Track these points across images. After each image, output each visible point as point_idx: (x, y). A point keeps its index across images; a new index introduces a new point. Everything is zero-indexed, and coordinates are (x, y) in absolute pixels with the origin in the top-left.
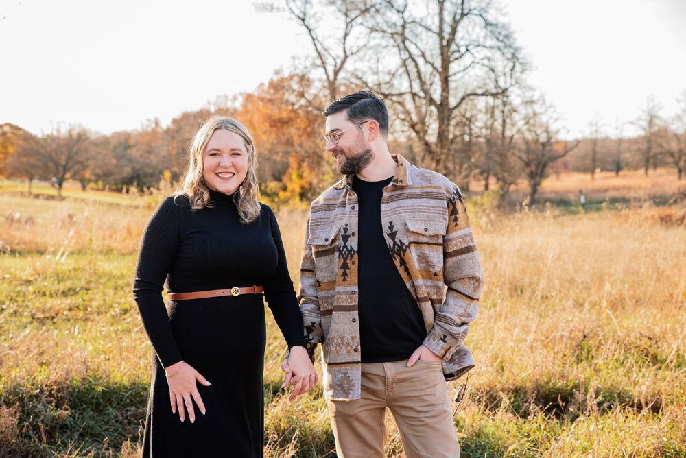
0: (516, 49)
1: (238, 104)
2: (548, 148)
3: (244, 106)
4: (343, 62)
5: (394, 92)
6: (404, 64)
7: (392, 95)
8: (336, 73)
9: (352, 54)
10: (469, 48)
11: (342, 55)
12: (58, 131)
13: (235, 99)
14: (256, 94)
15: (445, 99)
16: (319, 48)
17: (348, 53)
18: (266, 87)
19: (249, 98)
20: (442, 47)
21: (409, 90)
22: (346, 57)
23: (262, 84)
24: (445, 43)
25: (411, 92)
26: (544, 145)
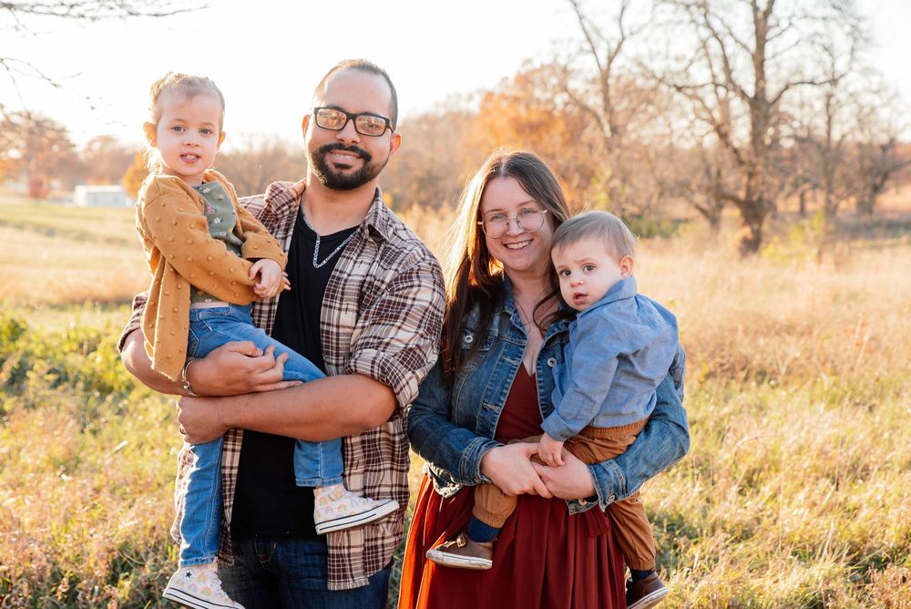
0: (859, 19)
1: (474, 107)
2: (890, 152)
3: (483, 107)
4: (620, 45)
5: (691, 83)
6: (704, 45)
7: (688, 87)
8: (610, 60)
9: (632, 34)
10: (794, 20)
11: (619, 37)
12: (251, 146)
13: (470, 98)
14: (498, 91)
15: (760, 92)
16: (588, 28)
17: (627, 33)
18: (511, 82)
19: (489, 96)
20: (756, 22)
21: (710, 80)
22: (624, 39)
23: (505, 79)
24: (760, 15)
25: (713, 83)
26: (884, 148)
